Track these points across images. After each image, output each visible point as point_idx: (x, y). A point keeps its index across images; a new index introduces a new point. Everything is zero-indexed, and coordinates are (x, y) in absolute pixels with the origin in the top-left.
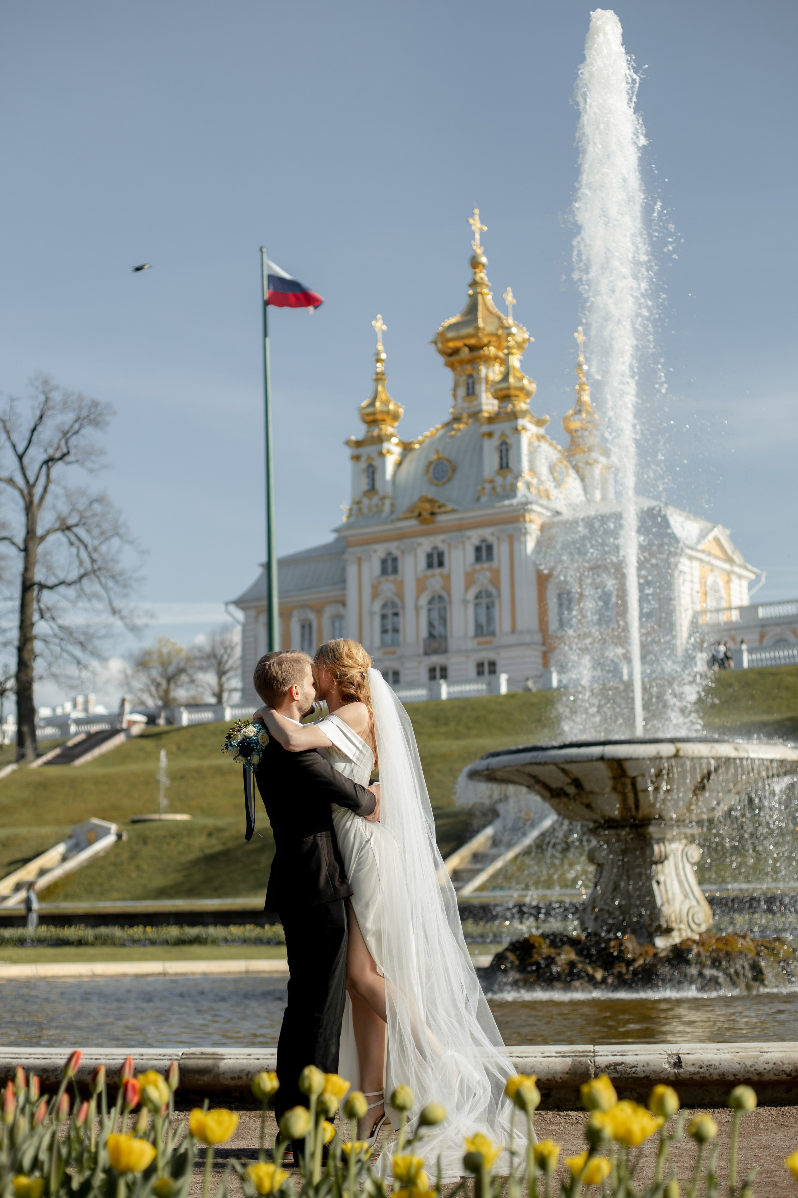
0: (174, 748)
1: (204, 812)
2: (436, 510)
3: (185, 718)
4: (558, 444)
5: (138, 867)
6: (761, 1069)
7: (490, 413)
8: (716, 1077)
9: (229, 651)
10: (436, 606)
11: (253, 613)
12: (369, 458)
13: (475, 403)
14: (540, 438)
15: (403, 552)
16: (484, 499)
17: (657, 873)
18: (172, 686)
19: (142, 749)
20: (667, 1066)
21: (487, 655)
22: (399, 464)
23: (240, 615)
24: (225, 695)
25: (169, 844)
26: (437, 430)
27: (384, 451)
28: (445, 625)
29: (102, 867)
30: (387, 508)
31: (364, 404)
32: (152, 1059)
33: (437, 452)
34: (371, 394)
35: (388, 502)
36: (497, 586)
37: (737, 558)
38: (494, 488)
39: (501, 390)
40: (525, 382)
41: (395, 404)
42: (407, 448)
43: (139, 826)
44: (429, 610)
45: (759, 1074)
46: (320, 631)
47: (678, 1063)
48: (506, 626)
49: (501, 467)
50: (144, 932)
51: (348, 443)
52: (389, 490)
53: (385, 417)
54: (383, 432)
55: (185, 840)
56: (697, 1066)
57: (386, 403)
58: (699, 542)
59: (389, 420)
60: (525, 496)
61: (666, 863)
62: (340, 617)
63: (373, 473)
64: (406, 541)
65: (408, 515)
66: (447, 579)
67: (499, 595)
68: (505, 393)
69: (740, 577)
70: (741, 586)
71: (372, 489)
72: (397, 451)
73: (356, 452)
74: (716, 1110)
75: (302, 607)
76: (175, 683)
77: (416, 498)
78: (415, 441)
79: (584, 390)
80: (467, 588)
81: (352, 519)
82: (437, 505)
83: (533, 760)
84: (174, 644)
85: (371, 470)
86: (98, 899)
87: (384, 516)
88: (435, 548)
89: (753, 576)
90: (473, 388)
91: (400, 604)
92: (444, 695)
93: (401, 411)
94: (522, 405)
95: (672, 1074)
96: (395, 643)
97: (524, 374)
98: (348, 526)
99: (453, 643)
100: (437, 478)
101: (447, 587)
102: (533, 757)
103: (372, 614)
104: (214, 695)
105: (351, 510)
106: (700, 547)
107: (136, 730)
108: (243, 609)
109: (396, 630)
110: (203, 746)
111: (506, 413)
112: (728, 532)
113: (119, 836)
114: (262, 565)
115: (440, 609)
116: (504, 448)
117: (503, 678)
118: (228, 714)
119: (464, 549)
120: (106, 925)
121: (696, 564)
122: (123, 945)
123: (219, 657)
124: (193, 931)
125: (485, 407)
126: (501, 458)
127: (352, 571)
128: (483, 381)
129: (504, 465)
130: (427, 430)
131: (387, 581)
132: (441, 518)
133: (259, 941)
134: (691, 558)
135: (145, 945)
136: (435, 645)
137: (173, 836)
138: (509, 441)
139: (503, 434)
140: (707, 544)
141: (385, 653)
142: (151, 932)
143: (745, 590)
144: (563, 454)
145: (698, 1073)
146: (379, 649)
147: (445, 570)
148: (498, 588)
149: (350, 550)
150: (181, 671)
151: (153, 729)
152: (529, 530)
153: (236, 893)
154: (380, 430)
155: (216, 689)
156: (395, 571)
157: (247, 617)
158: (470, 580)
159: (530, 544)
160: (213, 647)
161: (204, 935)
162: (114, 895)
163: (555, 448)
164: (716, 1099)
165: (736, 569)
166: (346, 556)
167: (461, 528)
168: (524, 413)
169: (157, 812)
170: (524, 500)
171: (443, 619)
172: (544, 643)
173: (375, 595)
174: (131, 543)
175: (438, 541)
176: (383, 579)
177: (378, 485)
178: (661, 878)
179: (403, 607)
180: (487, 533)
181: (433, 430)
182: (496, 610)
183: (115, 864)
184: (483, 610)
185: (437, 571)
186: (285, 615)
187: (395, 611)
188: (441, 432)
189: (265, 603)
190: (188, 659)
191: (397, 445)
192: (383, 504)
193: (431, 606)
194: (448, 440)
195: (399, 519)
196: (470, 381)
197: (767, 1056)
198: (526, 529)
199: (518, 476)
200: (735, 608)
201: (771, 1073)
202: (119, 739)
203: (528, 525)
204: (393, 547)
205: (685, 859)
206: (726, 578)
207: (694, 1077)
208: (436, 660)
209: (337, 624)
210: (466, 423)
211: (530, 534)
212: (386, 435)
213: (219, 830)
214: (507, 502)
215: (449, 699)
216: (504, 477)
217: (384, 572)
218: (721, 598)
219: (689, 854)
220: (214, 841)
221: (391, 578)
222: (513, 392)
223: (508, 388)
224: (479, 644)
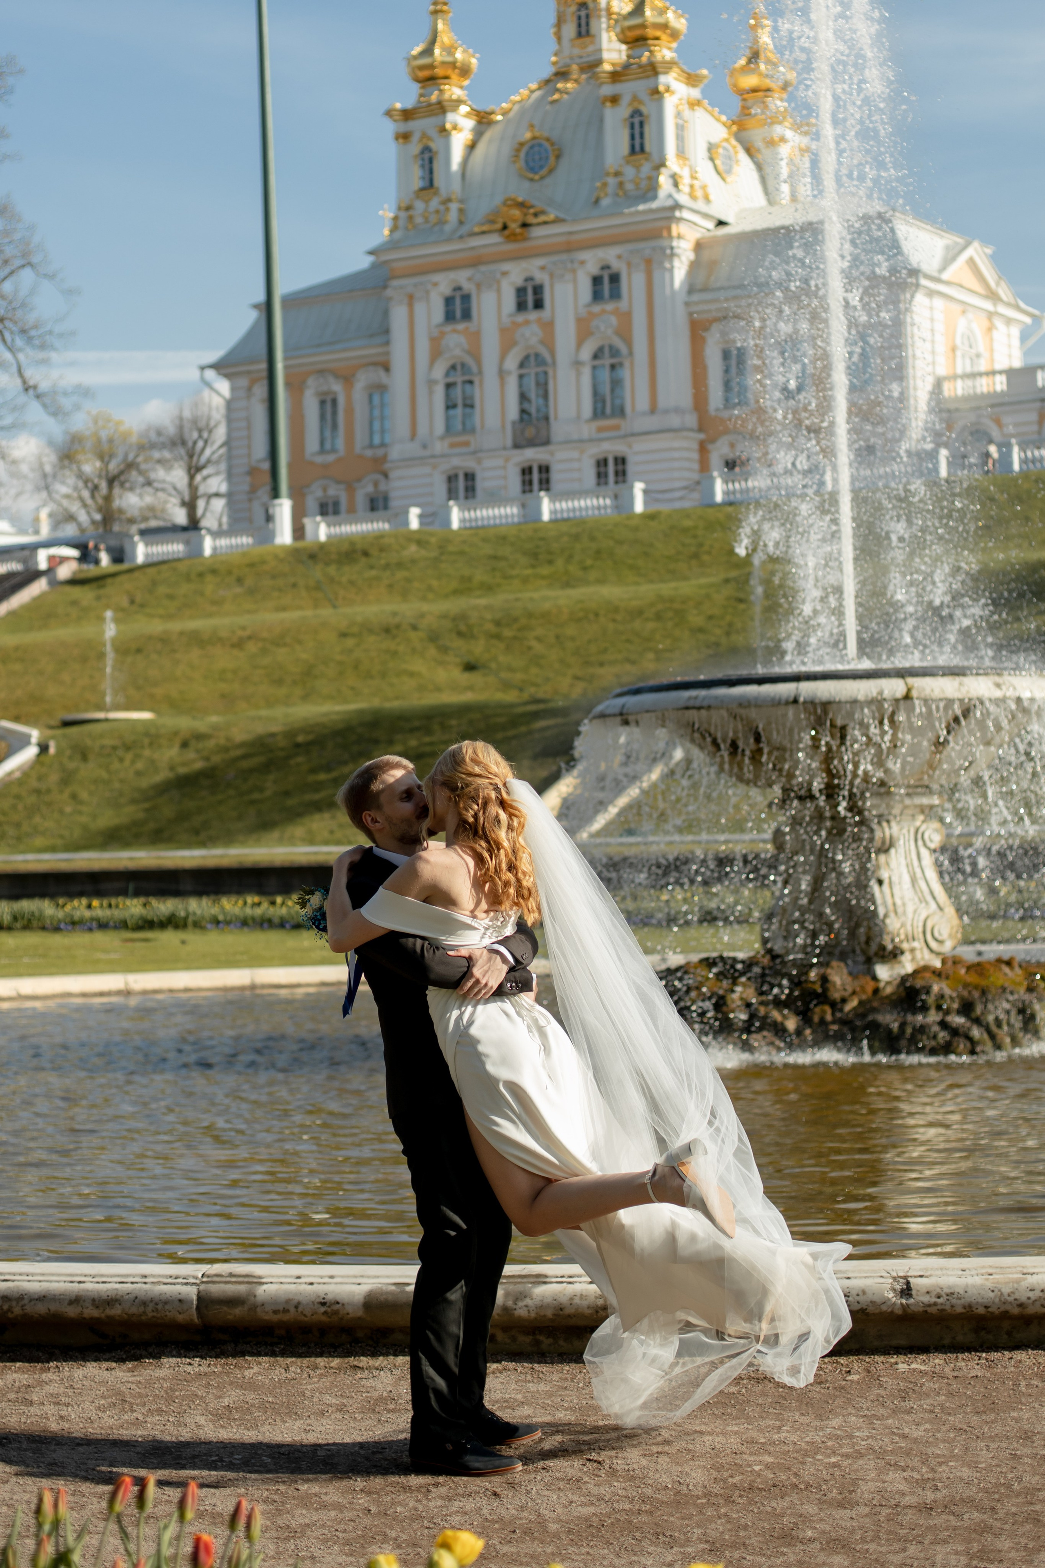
0: (125, 602)
1: (175, 705)
2: (531, 220)
3: (141, 552)
4: (721, 113)
5: (74, 797)
6: (1023, 1299)
7: (613, 65)
8: (959, 1310)
9: (205, 435)
10: (532, 371)
11: (243, 382)
12: (424, 136)
13: (591, 48)
14: (693, 104)
15: (479, 286)
16: (605, 202)
17: (878, 867)
18: (117, 491)
19: (74, 603)
20: (891, 1295)
21: (611, 448)
22: (471, 147)
23: (224, 387)
24: (201, 504)
25: (121, 760)
26: (532, 92)
27: (448, 126)
28: (546, 396)
29: (18, 797)
30: (453, 216)
31: (416, 51)
32: (159, 1283)
33: (532, 126)
34: (426, 35)
35: (454, 207)
36: (627, 338)
37: (1004, 292)
38: (621, 185)
39: (631, 28)
40: (670, 15)
41: (464, 51)
42: (483, 120)
43: (73, 730)
44: (521, 377)
45: (1021, 1305)
46: (350, 410)
47: (907, 1291)
48: (642, 402)
49: (633, 151)
50: (89, 906)
51: (389, 113)
52: (456, 186)
53: (449, 72)
54: (446, 96)
55: (147, 752)
56: (934, 1294)
57: (450, 50)
58: (943, 269)
59: (455, 77)
60: (670, 196)
61: (893, 851)
62: (382, 388)
63: (431, 161)
64: (483, 268)
65: (485, 228)
66: (549, 326)
67: (631, 354)
68: (638, 33)
69: (1009, 321)
70: (1009, 336)
71: (429, 185)
72: (468, 124)
73: (403, 127)
74: (960, 1356)
75: (321, 372)
76: (122, 485)
77: (498, 200)
78: (498, 110)
79: (763, 27)
80: (580, 344)
81: (398, 235)
82: (532, 211)
83: (691, 703)
84: (119, 423)
85: (427, 156)
86: (14, 849)
87: (448, 228)
88: (529, 279)
89: (1028, 320)
90: (588, 24)
91: (475, 369)
92: (546, 516)
93: (474, 61)
94: (665, 52)
95: (898, 1306)
96: (468, 429)
97: (668, 4)
98: (391, 245)
99: (559, 430)
100: (532, 170)
101: (549, 342)
102: (690, 698)
103: (431, 383)
104: (183, 504)
105: (396, 219)
106: (945, 276)
107: (64, 572)
108: (227, 376)
109: (469, 405)
110: (171, 597)
111: (640, 66)
112: (989, 251)
113: (43, 748)
114: (256, 306)
115: (537, 374)
116: (636, 120)
117: (639, 487)
118: (208, 545)
119: (575, 281)
120: (30, 896)
121: (938, 302)
122: (57, 929)
123: (190, 444)
124: (164, 907)
125: (606, 55)
126: (632, 137)
127: (399, 316)
128: (603, 13)
129: (637, 148)
130: (516, 92)
131: (455, 331)
132: (537, 232)
133: (266, 924)
134: (931, 293)
135: (90, 930)
136: (530, 432)
137: (128, 748)
138: (644, 109)
139: (635, 98)
140: (958, 270)
141: (452, 445)
142: (99, 908)
143: (1016, 342)
144: (729, 128)
145: (935, 1304)
146: (442, 438)
147: (546, 314)
148: (629, 342)
149: (395, 283)
150: (130, 466)
151: (90, 570)
152: (676, 251)
153: (228, 838)
154: (441, 91)
155: (187, 498)
156: (467, 315)
157: (233, 389)
158: (584, 331)
159: (680, 272)
160: (181, 428)
161: (183, 914)
162: (39, 841)
163: (718, 120)
164: (960, 1338)
165: (1001, 309)
166: (389, 292)
167: (570, 247)
168: (669, 65)
169: (101, 707)
170: (669, 203)
171: (543, 387)
172: (701, 429)
173: (436, 353)
174: (51, 277)
175: (534, 268)
176: (448, 328)
177: (439, 180)
178: (884, 874)
179: (480, 372)
180: (611, 255)
181: (525, 92)
182: (625, 374)
183: (38, 792)
184: (605, 375)
185: (533, 315)
186: (296, 386)
187: (467, 378)
188: (538, 94)
189: (264, 366)
190: (141, 448)
191: (467, 115)
192: (448, 210)
193: (523, 371)
194: (548, 107)
195: (473, 234)
196: (583, 13)
197: (1031, 1280)
198: (672, 248)
199: (662, 164)
200: (1000, 372)
201: (1038, 1304)
202: (39, 586)
203: (675, 243)
204: (462, 277)
205: (920, 843)
206: (986, 323)
207: (929, 1310)
208: (533, 455)
209: (376, 399)
210: (576, 81)
211: (678, 256)
212: (451, 100)
213: (200, 737)
214: (641, 207)
215: (553, 521)
216: (638, 168)
217: (450, 317)
218: (978, 356)
219: (926, 836)
220: (191, 755)
221: (461, 326)
222: (650, 32)
223: (643, 26)
224: (600, 430)
